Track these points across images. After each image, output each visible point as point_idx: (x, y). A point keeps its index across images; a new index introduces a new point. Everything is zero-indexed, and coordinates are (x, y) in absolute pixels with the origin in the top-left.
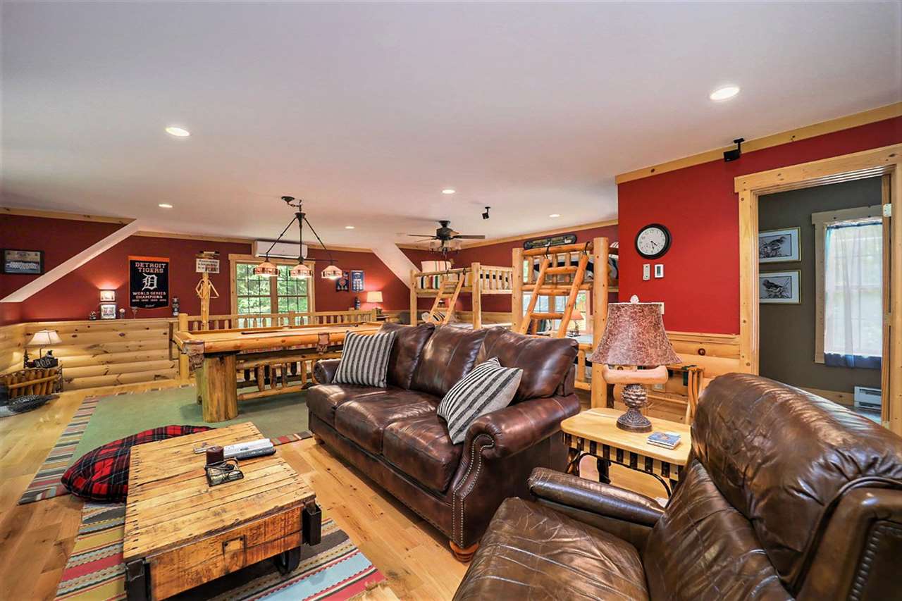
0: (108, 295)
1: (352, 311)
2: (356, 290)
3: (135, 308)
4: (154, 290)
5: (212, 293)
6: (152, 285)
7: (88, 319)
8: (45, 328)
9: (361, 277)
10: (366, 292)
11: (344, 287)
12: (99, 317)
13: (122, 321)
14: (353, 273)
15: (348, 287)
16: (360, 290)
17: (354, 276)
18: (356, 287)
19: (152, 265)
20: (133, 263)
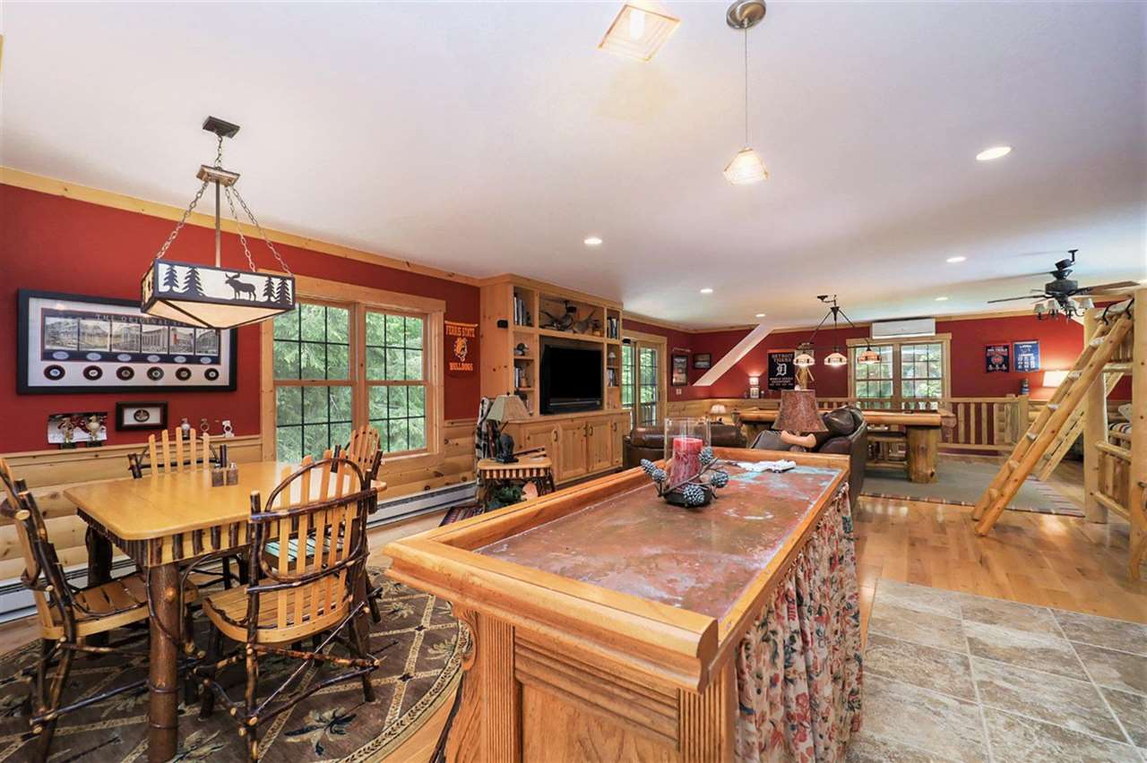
0: (754, 381)
1: (1011, 398)
2: (1023, 369)
3: (770, 391)
4: (785, 376)
5: (809, 378)
6: (783, 372)
7: (743, 398)
8: (719, 403)
9: (1034, 350)
10: (1042, 372)
11: (1001, 366)
12: (749, 397)
13: (762, 400)
14: (1016, 345)
15: (1007, 365)
16: (1030, 369)
17: (1018, 350)
18: (1023, 365)
19: (783, 356)
20: (770, 355)
